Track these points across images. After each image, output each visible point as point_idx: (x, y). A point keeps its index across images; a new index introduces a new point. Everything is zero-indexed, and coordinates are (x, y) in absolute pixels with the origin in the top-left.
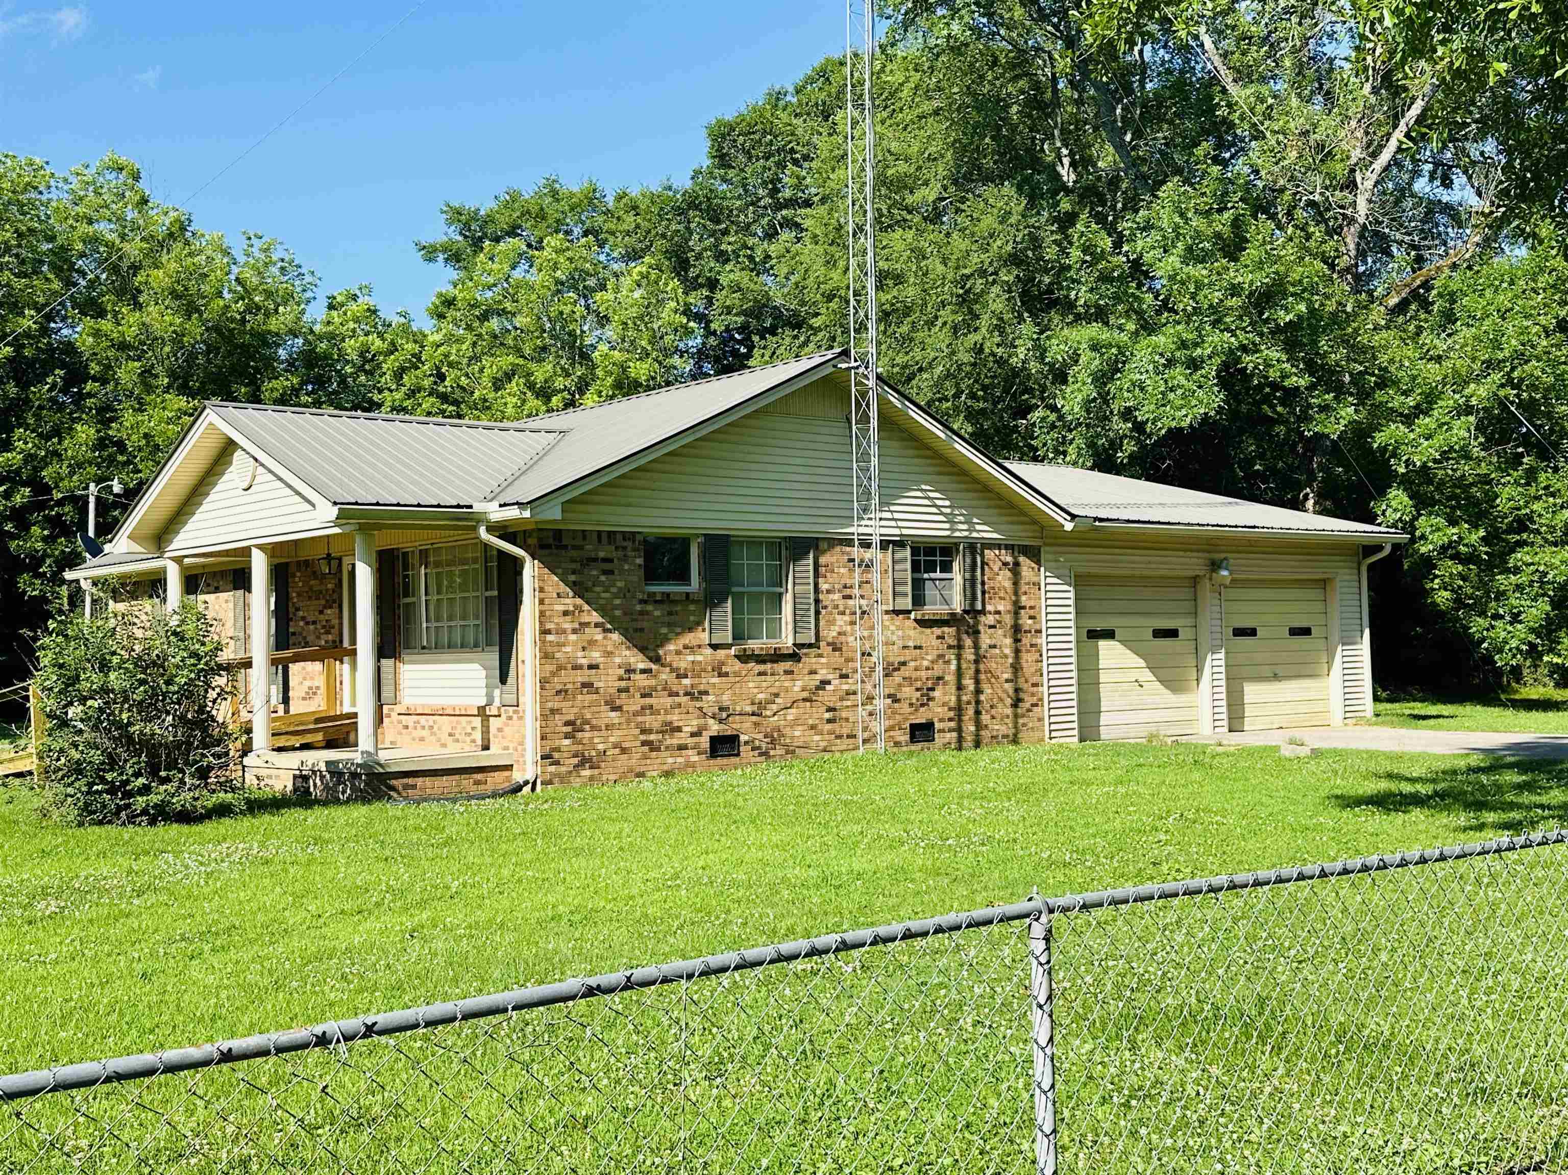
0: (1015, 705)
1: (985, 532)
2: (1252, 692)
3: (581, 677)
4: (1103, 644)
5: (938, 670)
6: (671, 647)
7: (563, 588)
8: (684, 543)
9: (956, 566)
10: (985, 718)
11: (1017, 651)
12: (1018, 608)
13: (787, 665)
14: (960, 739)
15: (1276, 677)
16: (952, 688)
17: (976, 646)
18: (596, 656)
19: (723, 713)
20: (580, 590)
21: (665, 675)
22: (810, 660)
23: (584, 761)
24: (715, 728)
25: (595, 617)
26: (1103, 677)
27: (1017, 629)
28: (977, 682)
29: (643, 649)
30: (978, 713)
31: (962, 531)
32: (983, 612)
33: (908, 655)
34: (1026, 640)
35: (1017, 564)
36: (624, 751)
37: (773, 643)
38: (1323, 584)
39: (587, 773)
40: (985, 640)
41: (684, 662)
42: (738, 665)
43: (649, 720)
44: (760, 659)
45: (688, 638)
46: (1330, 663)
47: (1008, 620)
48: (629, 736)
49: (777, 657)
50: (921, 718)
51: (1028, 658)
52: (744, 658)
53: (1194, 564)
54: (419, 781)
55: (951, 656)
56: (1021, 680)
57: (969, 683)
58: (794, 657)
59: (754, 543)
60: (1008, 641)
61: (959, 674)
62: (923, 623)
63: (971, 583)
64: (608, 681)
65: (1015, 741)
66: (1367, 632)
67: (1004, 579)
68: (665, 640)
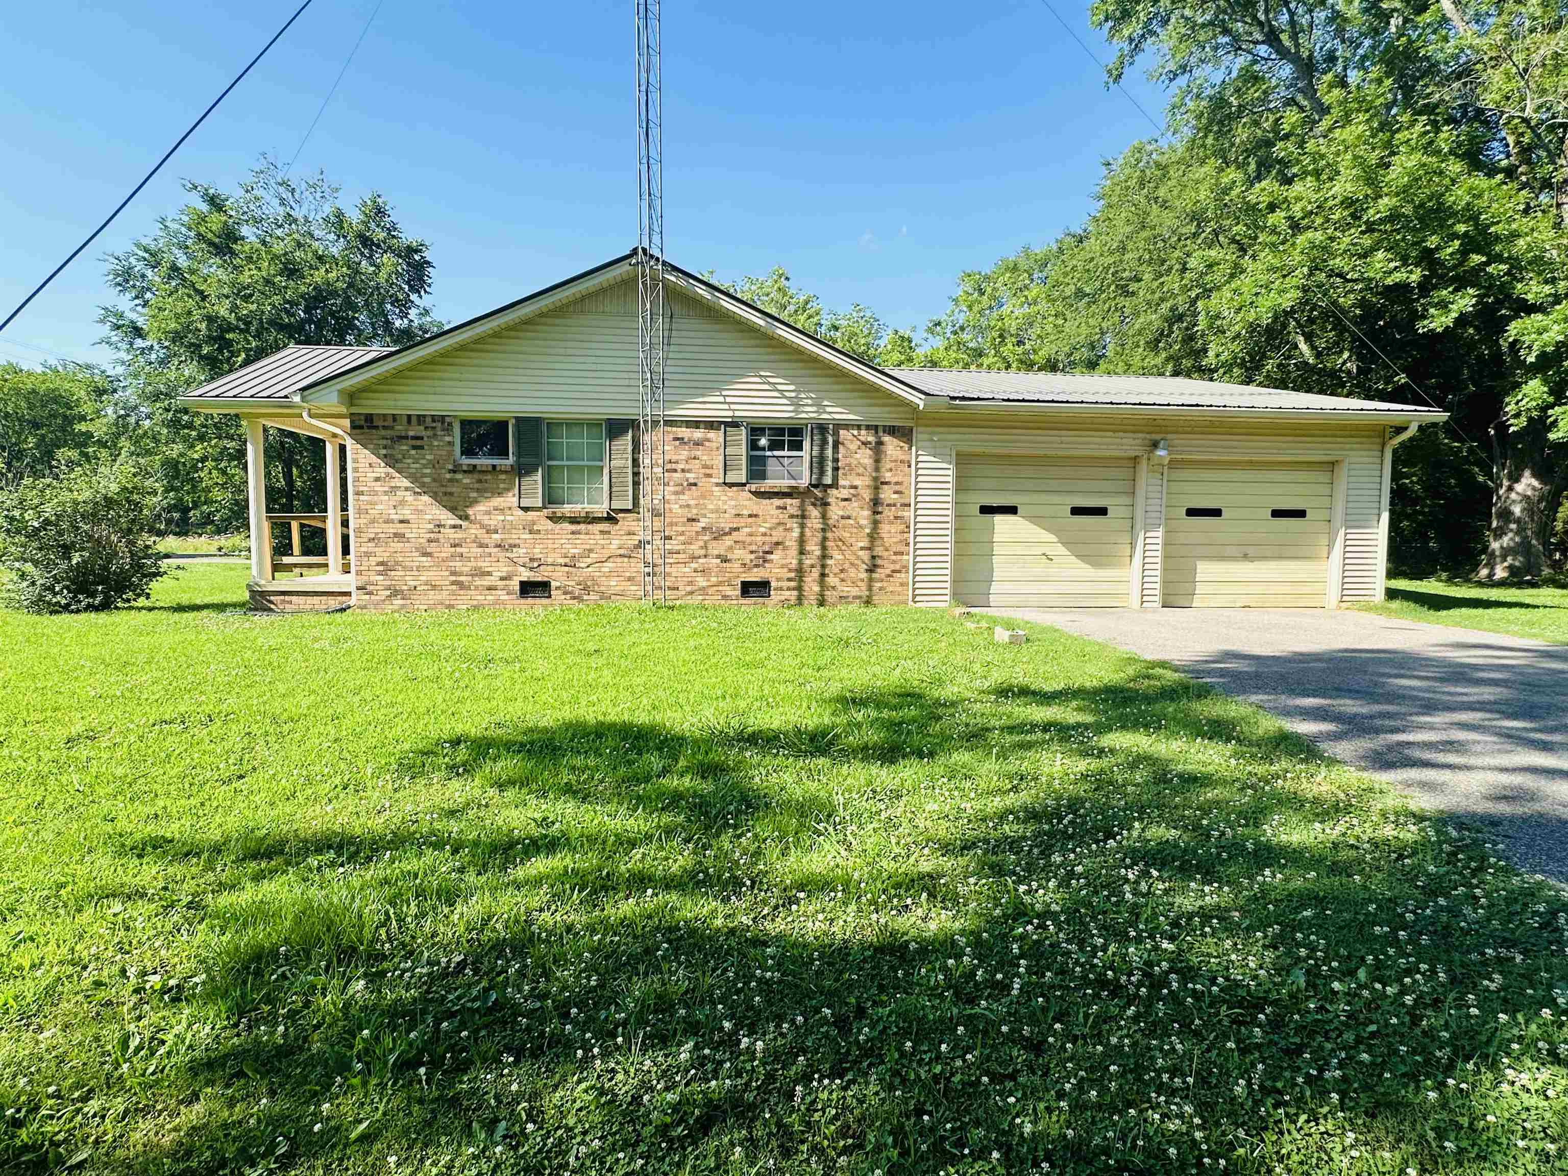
0: (871, 570)
1: (835, 412)
2: (1206, 570)
3: (391, 529)
4: (998, 519)
5: (777, 535)
6: (481, 507)
7: (374, 459)
8: (502, 425)
9: (806, 445)
10: (831, 580)
11: (876, 523)
12: (878, 484)
13: (605, 526)
14: (800, 600)
15: (1246, 557)
16: (794, 552)
17: (824, 516)
18: (406, 513)
19: (535, 563)
20: (391, 461)
21: (474, 530)
22: (627, 522)
23: (395, 593)
24: (526, 575)
25: (406, 483)
26: (997, 549)
27: (876, 502)
28: (824, 548)
29: (453, 509)
30: (823, 575)
31: (809, 413)
32: (835, 485)
33: (741, 522)
34: (889, 513)
35: (880, 443)
36: (434, 587)
37: (588, 507)
38: (1332, 466)
39: (398, 602)
40: (835, 511)
41: (495, 520)
42: (550, 525)
43: (458, 565)
44: (574, 520)
45: (497, 501)
46: (1330, 546)
47: (867, 495)
48: (441, 576)
49: (591, 519)
50: (755, 576)
51: (890, 532)
52: (553, 519)
53: (1130, 445)
55: (794, 525)
56: (879, 551)
57: (814, 548)
58: (610, 519)
59: (573, 424)
60: (866, 513)
61: (802, 541)
62: (758, 494)
63: (819, 464)
64: (418, 532)
65: (868, 602)
66: (1385, 517)
67: (865, 457)
68: (475, 502)
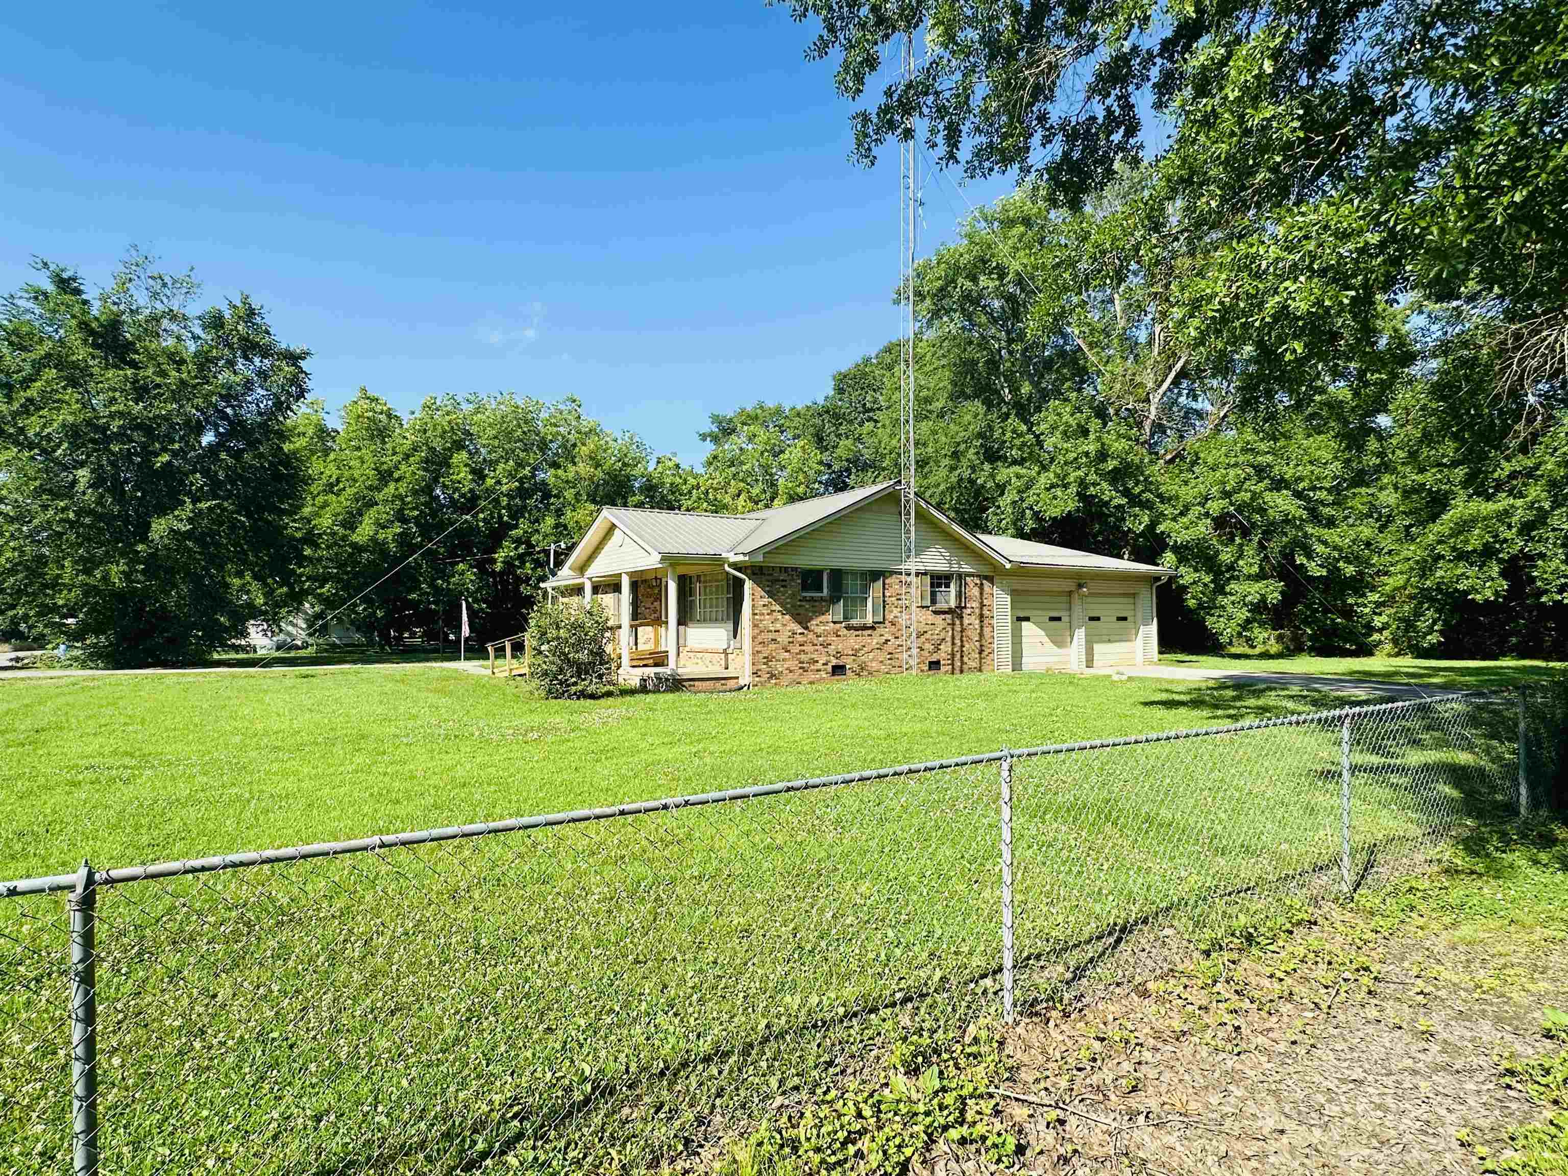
0: (980, 653)
1: (966, 568)
2: (1097, 648)
3: (771, 636)
4: (1024, 624)
5: (942, 635)
6: (814, 622)
7: (763, 593)
8: (819, 573)
9: (952, 585)
10: (965, 659)
11: (982, 627)
12: (982, 605)
13: (869, 632)
14: (953, 668)
15: (1109, 641)
16: (949, 644)
17: (962, 624)
18: (778, 626)
19: (838, 655)
20: (771, 594)
21: (811, 636)
22: (881, 630)
23: (772, 676)
24: (834, 662)
25: (778, 608)
26: (1024, 640)
27: (981, 616)
28: (962, 641)
29: (800, 623)
30: (962, 656)
31: (955, 568)
32: (965, 607)
33: (927, 628)
34: (986, 621)
35: (982, 584)
36: (791, 671)
37: (863, 621)
38: (1134, 595)
39: (773, 681)
40: (966, 621)
41: (819, 630)
42: (845, 632)
43: (803, 657)
44: (856, 629)
45: (822, 618)
46: (1137, 634)
47: (977, 611)
48: (793, 664)
49: (864, 628)
50: (934, 658)
51: (987, 630)
52: (848, 628)
53: (1069, 585)
54: (696, 683)
55: (949, 629)
56: (984, 642)
57: (958, 642)
58: (873, 628)
59: (854, 573)
60: (977, 621)
61: (953, 638)
62: (936, 612)
63: (959, 595)
64: (783, 638)
65: (980, 670)
66: (1155, 620)
67: (976, 592)
68: (811, 619)
